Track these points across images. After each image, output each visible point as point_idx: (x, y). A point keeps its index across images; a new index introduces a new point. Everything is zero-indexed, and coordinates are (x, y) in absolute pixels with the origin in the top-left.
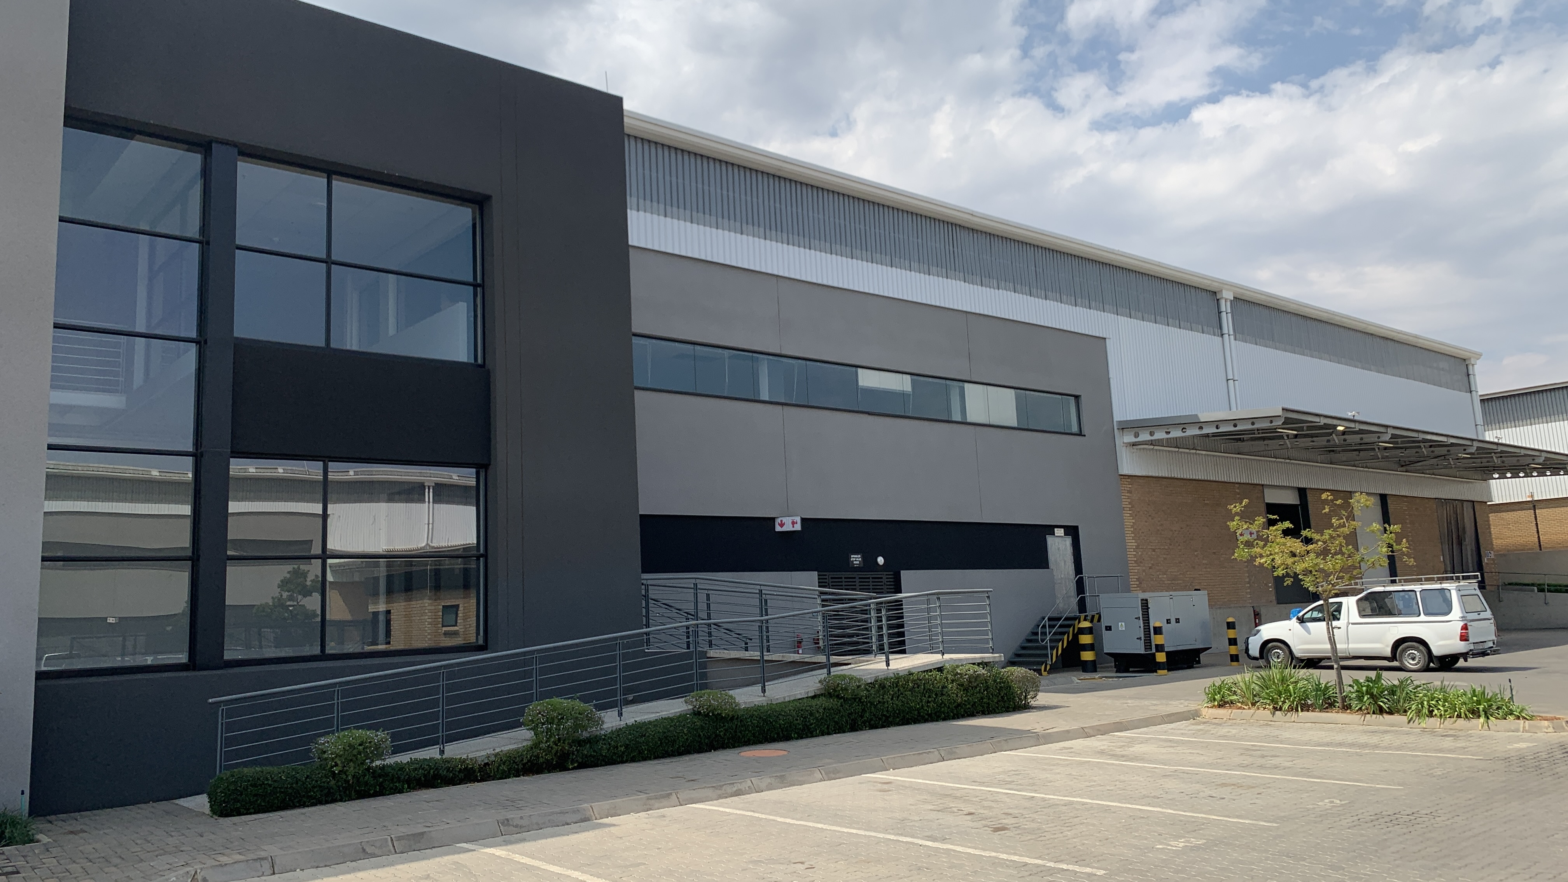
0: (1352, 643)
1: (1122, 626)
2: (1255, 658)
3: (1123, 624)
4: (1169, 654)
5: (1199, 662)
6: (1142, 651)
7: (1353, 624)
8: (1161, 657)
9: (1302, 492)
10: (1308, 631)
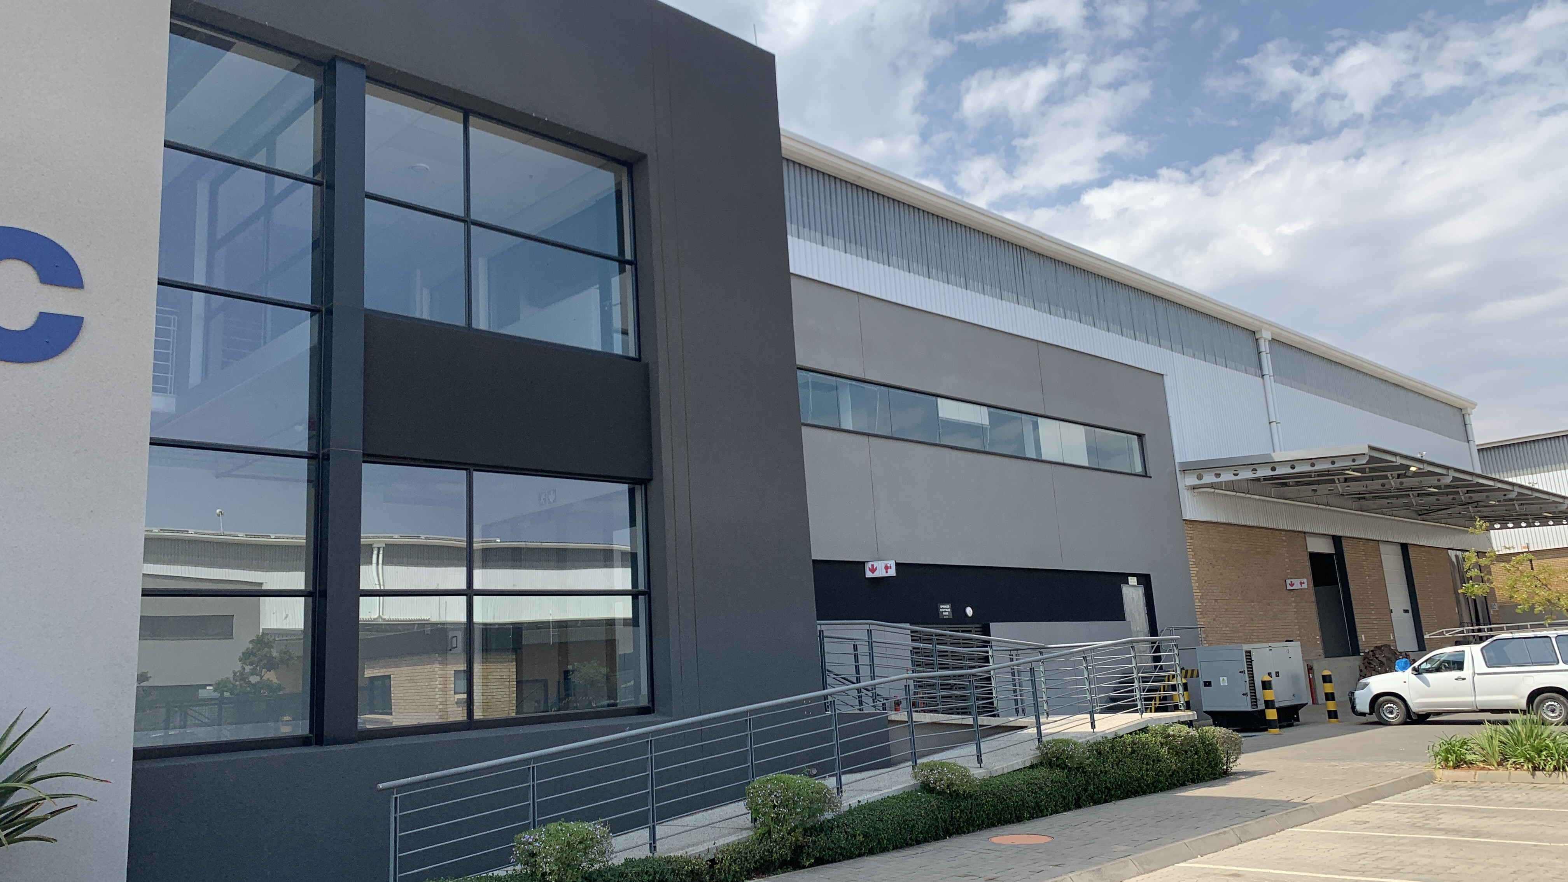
0: (1479, 695)
1: (1224, 681)
2: (1363, 714)
3: (1225, 678)
4: (1280, 710)
5: (1298, 719)
6: (1250, 709)
7: (1479, 674)
8: (1272, 714)
9: (1337, 540)
10: (1427, 683)
